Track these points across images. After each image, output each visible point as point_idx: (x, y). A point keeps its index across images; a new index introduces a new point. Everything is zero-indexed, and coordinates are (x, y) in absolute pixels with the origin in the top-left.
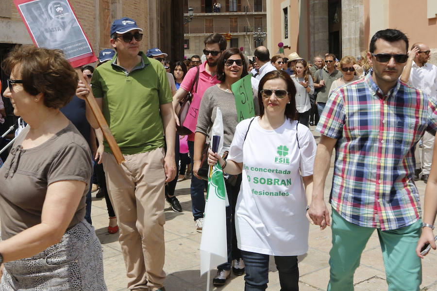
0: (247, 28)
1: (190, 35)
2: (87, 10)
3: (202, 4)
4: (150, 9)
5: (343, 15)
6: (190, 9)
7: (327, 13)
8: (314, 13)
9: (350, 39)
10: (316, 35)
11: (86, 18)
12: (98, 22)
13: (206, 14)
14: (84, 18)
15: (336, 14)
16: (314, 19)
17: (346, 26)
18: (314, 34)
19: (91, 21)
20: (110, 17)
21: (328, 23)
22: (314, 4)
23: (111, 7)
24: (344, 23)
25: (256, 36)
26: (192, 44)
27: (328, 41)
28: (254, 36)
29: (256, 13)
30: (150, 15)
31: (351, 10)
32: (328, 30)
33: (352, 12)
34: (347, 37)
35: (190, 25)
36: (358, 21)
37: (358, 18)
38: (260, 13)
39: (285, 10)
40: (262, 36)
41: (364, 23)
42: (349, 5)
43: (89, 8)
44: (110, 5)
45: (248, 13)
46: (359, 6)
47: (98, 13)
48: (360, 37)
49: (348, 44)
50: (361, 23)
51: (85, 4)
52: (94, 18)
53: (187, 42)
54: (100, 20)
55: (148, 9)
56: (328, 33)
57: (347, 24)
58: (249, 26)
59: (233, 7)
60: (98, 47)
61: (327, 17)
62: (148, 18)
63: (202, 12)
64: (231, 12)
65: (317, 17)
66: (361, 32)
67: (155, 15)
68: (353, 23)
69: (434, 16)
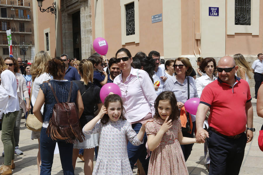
0: (15, 42)
5: (82, 40)
7: (72, 38)
8: (65, 38)
9: (86, 53)
10: (67, 50)
15: (77, 39)
16: (65, 41)
17: (83, 46)
18: (66, 49)
21: (73, 43)
22: (65, 33)
24: (82, 44)
25: (22, 47)
27: (73, 53)
28: (20, 47)
29: (21, 33)
31: (86, 38)
32: (73, 47)
34: (84, 51)
36: (90, 44)
37: (90, 42)
38: (23, 33)
39: (47, 34)
40: (26, 47)
42: (85, 35)
45: (15, 32)
48: (91, 52)
49: (85, 55)
50: (91, 45)
56: (73, 49)
57: (84, 45)
58: (16, 40)
59: (4, 27)
61: (72, 40)
64: (3, 31)
65: (67, 40)
66: (91, 49)
68: (87, 45)
69: (124, 44)
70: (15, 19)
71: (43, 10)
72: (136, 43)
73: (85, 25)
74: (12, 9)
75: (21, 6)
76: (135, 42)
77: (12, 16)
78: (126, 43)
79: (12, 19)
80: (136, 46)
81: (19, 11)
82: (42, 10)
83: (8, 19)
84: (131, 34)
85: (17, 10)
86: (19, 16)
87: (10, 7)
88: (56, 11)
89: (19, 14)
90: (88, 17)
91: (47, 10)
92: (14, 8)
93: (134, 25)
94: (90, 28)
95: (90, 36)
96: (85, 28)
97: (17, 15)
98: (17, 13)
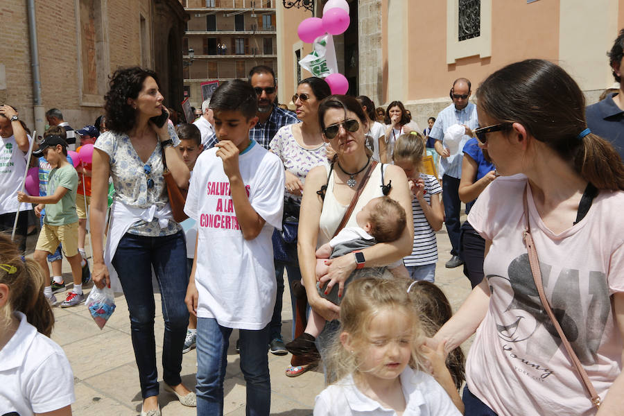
1: (190, 80)
2: (67, 50)
3: (204, 44)
4: (143, 49)
5: (360, 59)
6: (190, 50)
7: (343, 56)
9: (367, 86)
11: (67, 59)
12: (80, 64)
13: (209, 57)
14: (63, 58)
15: (353, 58)
17: (363, 71)
19: (73, 63)
20: (95, 58)
21: (344, 67)
23: (96, 46)
24: (361, 68)
26: (193, 92)
29: (266, 56)
30: (143, 56)
31: (368, 54)
33: (370, 56)
34: (365, 83)
35: (191, 69)
36: (376, 65)
37: (376, 62)
38: (270, 56)
39: (298, 53)
41: (382, 68)
42: (367, 48)
43: (70, 47)
44: (95, 43)
45: (257, 56)
46: (377, 49)
47: (80, 53)
48: (378, 84)
49: (366, 91)
50: (379, 68)
51: (64, 42)
52: (76, 59)
53: (187, 88)
54: (83, 62)
55: (141, 49)
57: (365, 69)
59: (240, 48)
60: (81, 94)
61: (343, 61)
62: (141, 59)
63: (205, 54)
64: (237, 54)
66: (379, 78)
67: (149, 57)
68: (371, 68)
69: (453, 62)
70: (257, 33)
71: (290, 4)
72: (481, 57)
73: (367, 25)
74: (252, 16)
75: (267, 9)
76: (479, 56)
77: (253, 28)
78: (457, 60)
79: (252, 33)
80: (482, 65)
81: (264, 17)
82: (287, 5)
83: (246, 33)
84: (471, 36)
85: (261, 15)
86: (264, 26)
87: (249, 12)
88: (313, 4)
89: (264, 22)
90: (374, 8)
91: (296, 4)
92: (256, 12)
93: (478, 14)
94: (378, 32)
95: (376, 49)
96: (368, 32)
97: (261, 25)
98: (260, 21)
